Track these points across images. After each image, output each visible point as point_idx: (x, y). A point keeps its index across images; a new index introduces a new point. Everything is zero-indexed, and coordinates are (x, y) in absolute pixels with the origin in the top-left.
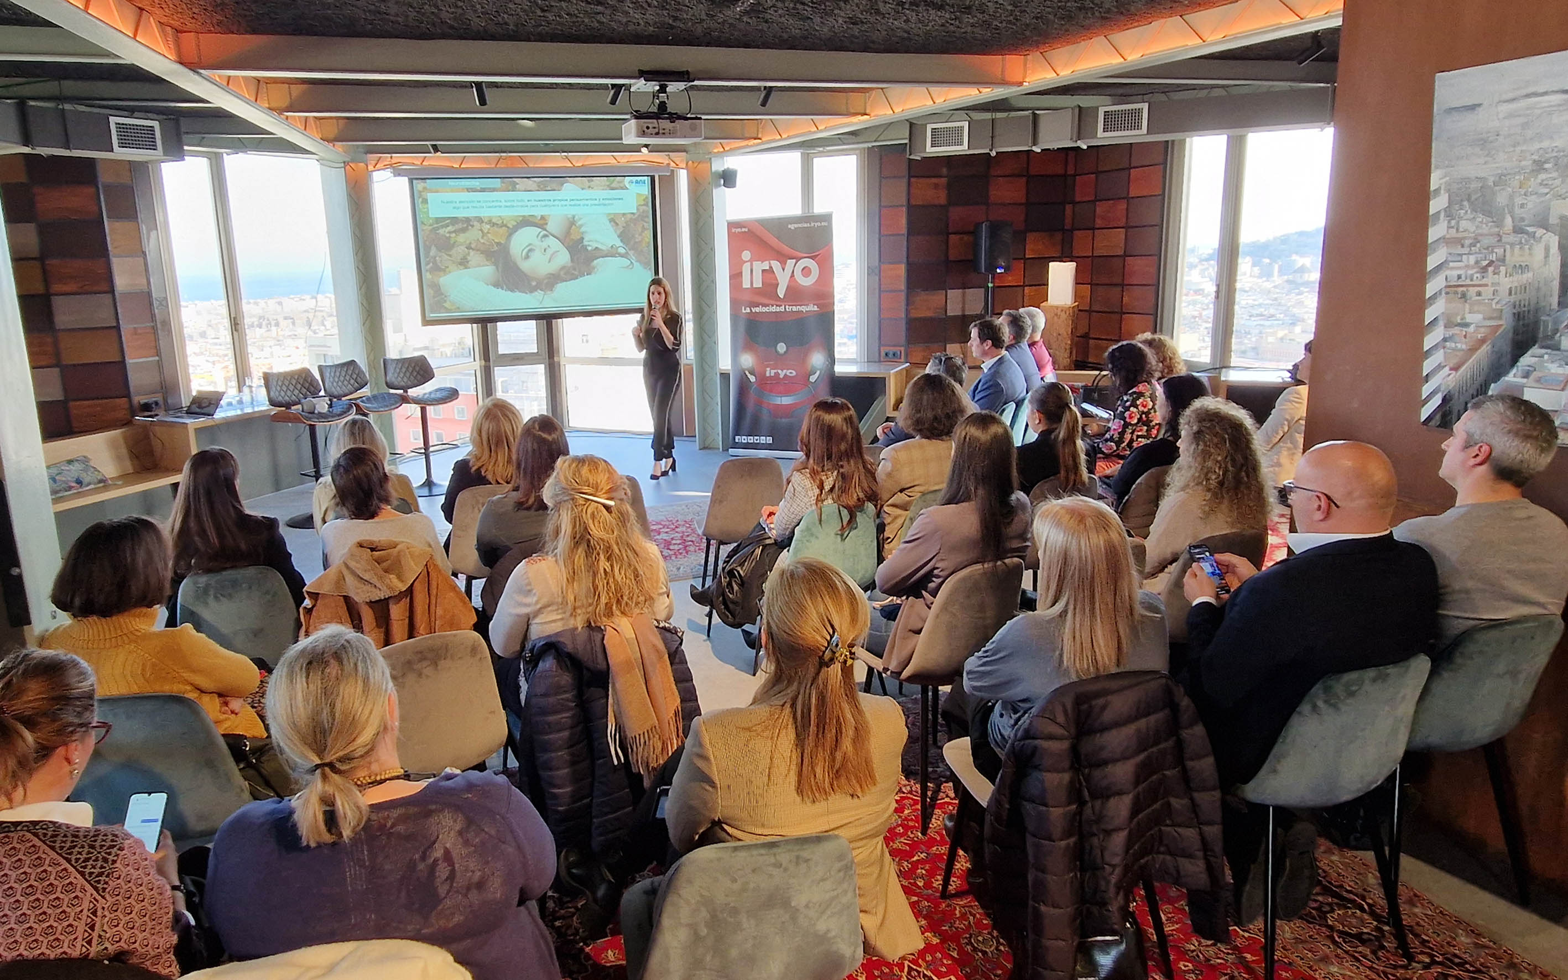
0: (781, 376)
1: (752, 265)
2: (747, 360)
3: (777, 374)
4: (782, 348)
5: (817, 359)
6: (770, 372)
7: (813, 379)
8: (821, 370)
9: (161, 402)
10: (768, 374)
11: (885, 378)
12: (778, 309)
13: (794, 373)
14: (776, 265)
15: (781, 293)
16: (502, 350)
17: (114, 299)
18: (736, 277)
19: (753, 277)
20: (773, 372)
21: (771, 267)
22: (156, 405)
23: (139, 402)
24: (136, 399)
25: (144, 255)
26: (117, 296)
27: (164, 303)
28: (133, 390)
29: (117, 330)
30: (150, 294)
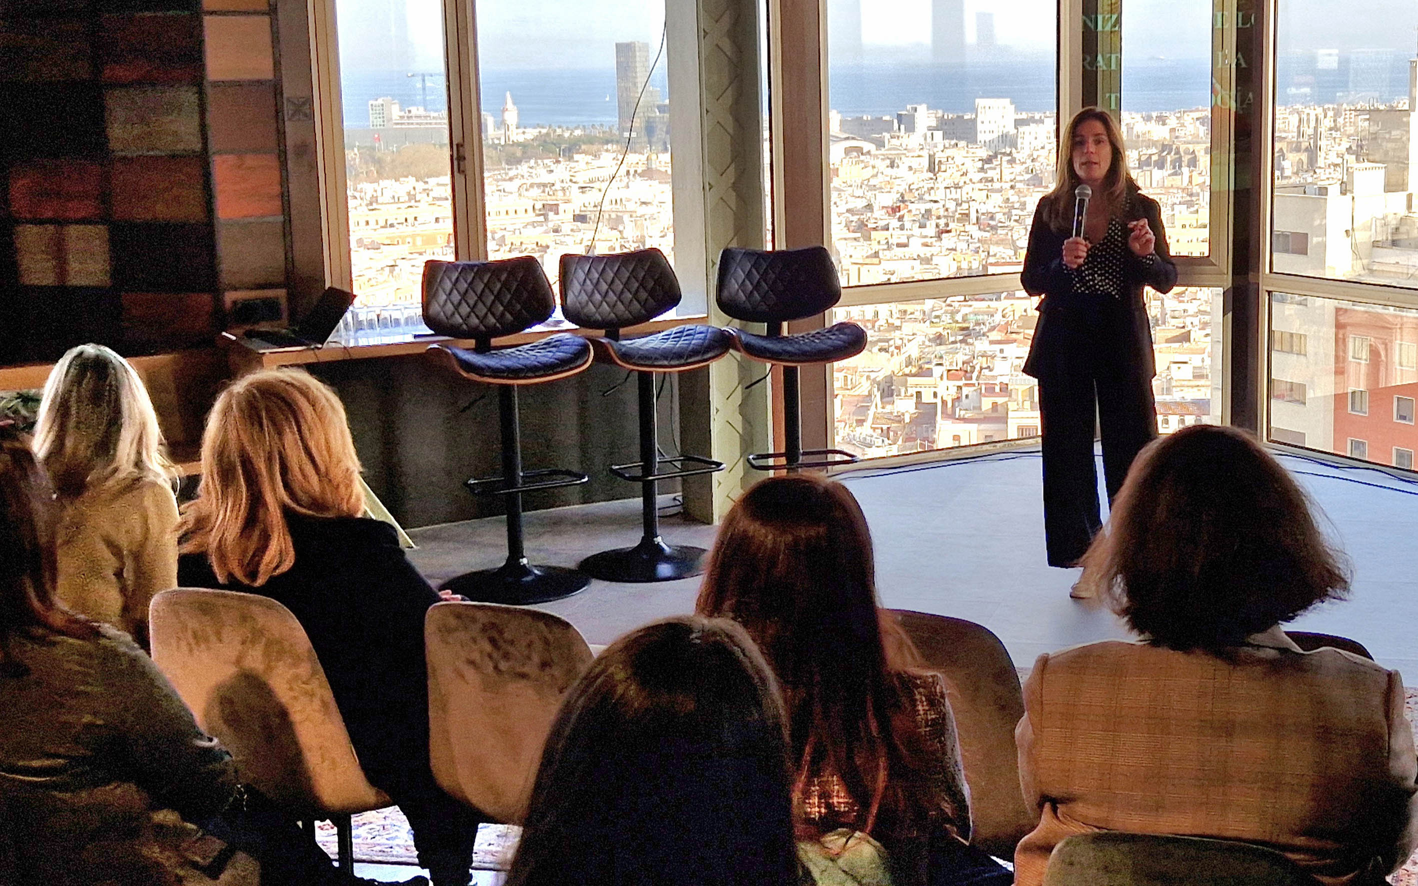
9: (284, 304)
17: (202, 100)
22: (270, 309)
23: (235, 303)
24: (230, 297)
25: (272, 11)
26: (209, 90)
27: (305, 108)
28: (225, 278)
29: (203, 159)
30: (276, 89)
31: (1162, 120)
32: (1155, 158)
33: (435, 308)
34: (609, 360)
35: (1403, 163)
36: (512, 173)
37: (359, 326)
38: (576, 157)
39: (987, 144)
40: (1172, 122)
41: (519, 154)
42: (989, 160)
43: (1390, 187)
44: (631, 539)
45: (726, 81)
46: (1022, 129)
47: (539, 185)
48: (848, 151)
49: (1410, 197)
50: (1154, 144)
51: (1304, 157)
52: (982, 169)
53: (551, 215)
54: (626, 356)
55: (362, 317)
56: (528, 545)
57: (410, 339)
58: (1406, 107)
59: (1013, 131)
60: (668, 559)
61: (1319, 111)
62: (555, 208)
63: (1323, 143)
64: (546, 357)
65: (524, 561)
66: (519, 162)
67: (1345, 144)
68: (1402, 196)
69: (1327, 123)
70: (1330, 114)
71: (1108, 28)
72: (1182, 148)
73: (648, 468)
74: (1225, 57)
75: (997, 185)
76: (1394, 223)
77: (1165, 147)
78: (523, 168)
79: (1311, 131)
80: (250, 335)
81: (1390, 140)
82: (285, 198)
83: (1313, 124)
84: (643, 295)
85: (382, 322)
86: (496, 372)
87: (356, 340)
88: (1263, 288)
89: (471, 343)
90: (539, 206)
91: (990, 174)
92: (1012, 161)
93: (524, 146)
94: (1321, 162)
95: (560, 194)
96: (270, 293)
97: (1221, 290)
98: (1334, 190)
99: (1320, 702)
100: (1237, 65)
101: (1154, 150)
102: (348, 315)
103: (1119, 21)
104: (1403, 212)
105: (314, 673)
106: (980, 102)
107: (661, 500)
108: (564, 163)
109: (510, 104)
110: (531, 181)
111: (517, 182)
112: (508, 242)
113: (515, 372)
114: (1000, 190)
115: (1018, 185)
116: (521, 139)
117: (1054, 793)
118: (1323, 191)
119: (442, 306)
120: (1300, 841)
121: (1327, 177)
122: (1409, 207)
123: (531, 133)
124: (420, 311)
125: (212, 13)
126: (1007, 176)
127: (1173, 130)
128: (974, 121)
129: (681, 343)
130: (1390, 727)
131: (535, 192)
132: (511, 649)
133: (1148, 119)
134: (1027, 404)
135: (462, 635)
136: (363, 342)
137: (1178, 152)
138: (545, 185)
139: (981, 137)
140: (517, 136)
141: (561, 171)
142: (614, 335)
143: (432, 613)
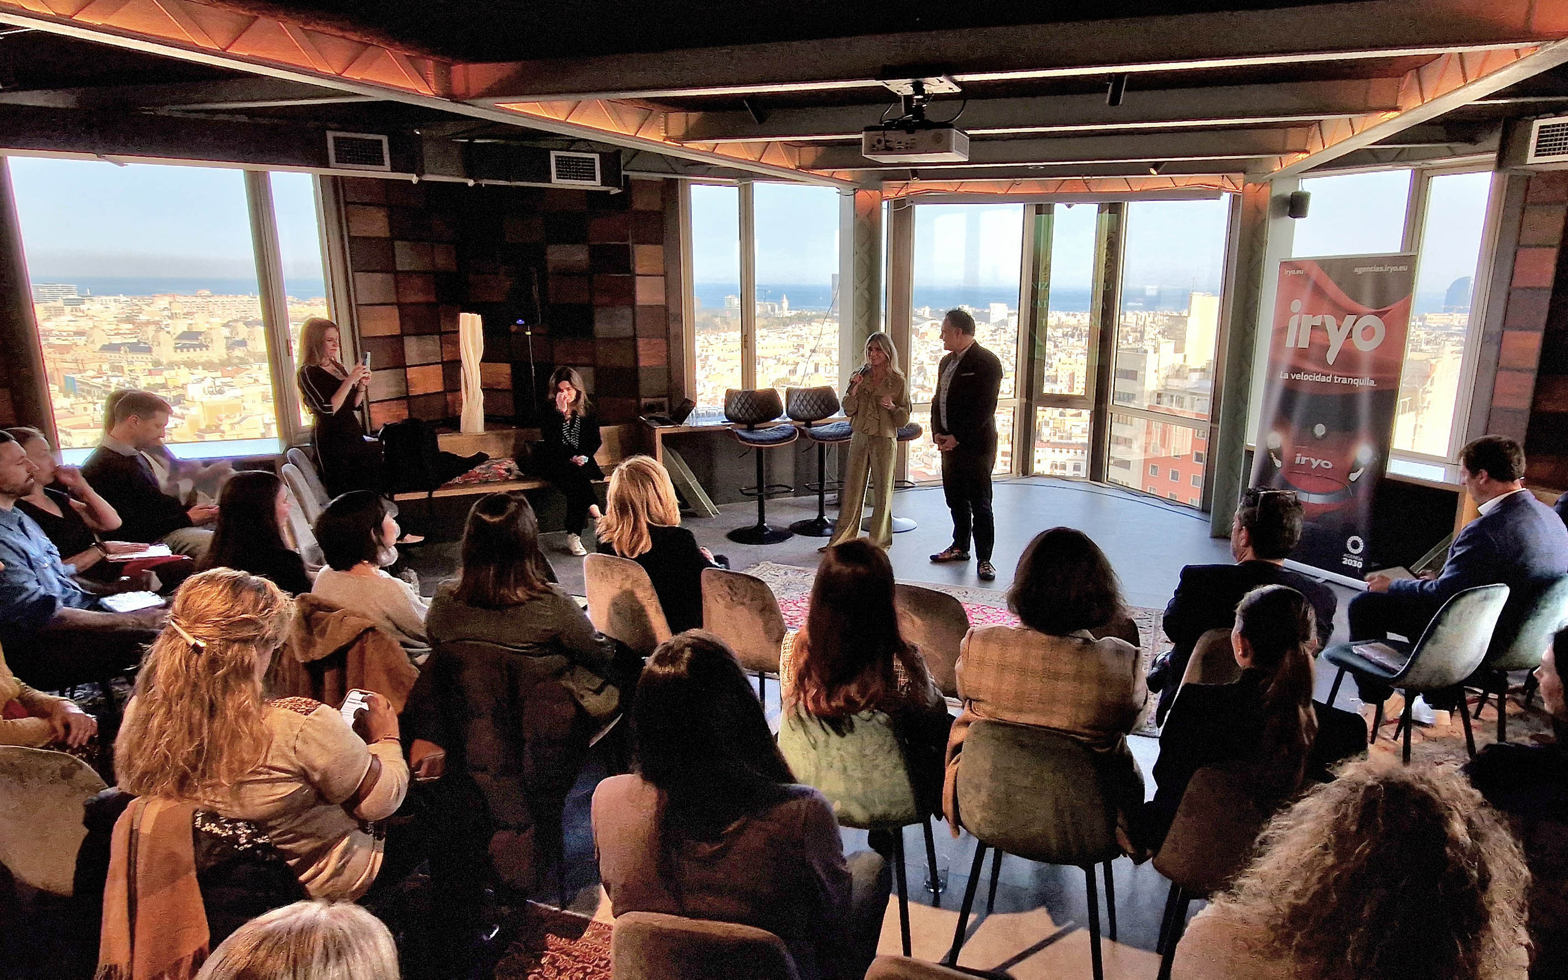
0: (1313, 467)
1: (1300, 319)
2: (1276, 440)
3: (1309, 463)
4: (1320, 430)
5: (1364, 453)
6: (1301, 459)
7: (1353, 477)
8: (1365, 467)
9: (666, 405)
10: (1297, 461)
11: (1457, 494)
12: (1324, 379)
13: (1330, 466)
14: (1330, 321)
15: (1331, 357)
16: (1047, 389)
17: (634, 313)
18: (1281, 331)
19: (1299, 336)
20: (1304, 459)
21: (1323, 323)
22: (661, 407)
23: (646, 403)
24: (643, 401)
25: (665, 275)
26: (637, 309)
27: (679, 318)
28: (642, 392)
29: (634, 338)
30: (666, 308)
31: (1075, 316)
32: (1070, 333)
33: (730, 410)
34: (805, 436)
35: (1182, 340)
36: (784, 330)
37: (698, 415)
38: (812, 324)
39: (995, 324)
40: (1079, 317)
41: (788, 322)
42: (995, 331)
43: (1176, 351)
44: (813, 516)
45: (865, 309)
46: (1010, 318)
47: (796, 336)
48: (932, 325)
49: (1185, 356)
50: (1070, 326)
51: (1138, 335)
52: (992, 335)
53: (801, 349)
54: (813, 436)
55: (700, 412)
56: (767, 517)
57: (720, 423)
58: (1186, 315)
59: (1006, 318)
60: (829, 526)
61: (1147, 314)
62: (803, 346)
63: (1147, 329)
64: (778, 435)
65: (765, 525)
66: (788, 325)
67: (1157, 330)
68: (1181, 356)
69: (1150, 320)
70: (1151, 315)
71: (1043, 288)
72: (1083, 329)
73: (822, 485)
74: (1097, 304)
75: (998, 343)
76: (1177, 367)
77: (1075, 328)
78: (789, 328)
79: (1142, 323)
80: (651, 418)
81: (1178, 330)
82: (668, 357)
83: (1143, 320)
84: (823, 407)
85: (709, 415)
86: (754, 441)
87: (697, 423)
88: (1109, 411)
89: (745, 426)
90: (796, 345)
91: (995, 337)
92: (1005, 332)
93: (790, 318)
94: (1146, 337)
95: (805, 340)
96: (661, 399)
97: (1089, 412)
98: (1151, 350)
99: (1102, 666)
100: (1103, 307)
101: (1070, 329)
102: (693, 411)
103: (1048, 285)
104: (1181, 362)
105: (653, 595)
106: (992, 305)
107: (828, 497)
108: (807, 326)
109: (785, 300)
110: (792, 334)
111: (786, 334)
112: (782, 360)
113: (762, 441)
114: (999, 345)
115: (1007, 343)
116: (789, 315)
117: (971, 696)
118: (1146, 352)
119: (733, 410)
120: (1087, 731)
121: (1148, 345)
122: (1185, 361)
123: (794, 313)
124: (723, 410)
125: (639, 275)
126: (1002, 339)
127: (1079, 320)
128: (989, 313)
129: (839, 429)
130: (1135, 677)
131: (795, 338)
132: (737, 591)
133: (1068, 315)
134: (1007, 441)
135: (717, 583)
136: (699, 424)
137: (1081, 331)
138: (798, 336)
139: (992, 321)
140: (787, 313)
141: (806, 330)
142: (809, 425)
143: (705, 573)
